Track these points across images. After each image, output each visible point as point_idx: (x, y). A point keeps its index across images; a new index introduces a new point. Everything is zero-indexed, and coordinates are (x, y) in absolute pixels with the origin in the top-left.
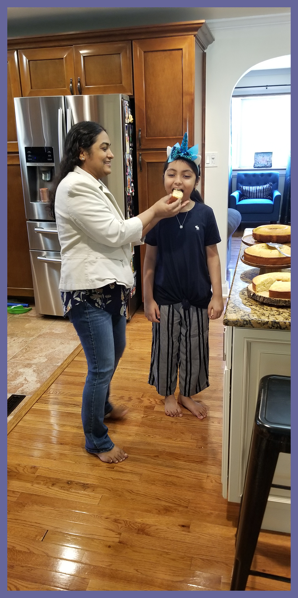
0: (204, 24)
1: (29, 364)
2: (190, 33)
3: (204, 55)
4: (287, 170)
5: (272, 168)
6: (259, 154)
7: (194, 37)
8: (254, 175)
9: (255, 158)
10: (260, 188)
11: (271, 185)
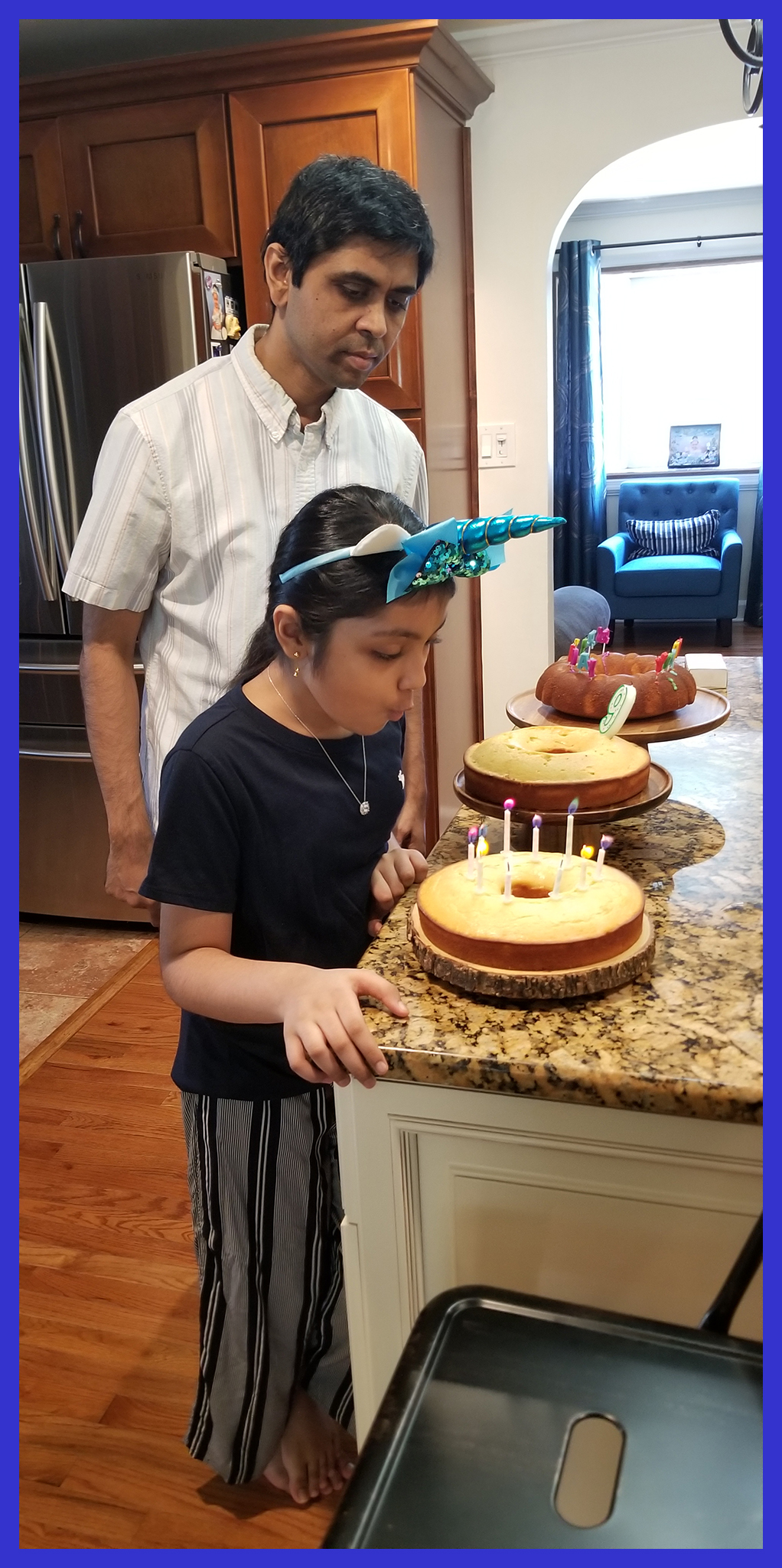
0: (436, 29)
2: (399, 62)
3: (463, 138)
4: (756, 473)
5: (721, 468)
6: (682, 430)
7: (412, 75)
8: (669, 489)
9: (672, 443)
10: (686, 524)
11: (716, 515)
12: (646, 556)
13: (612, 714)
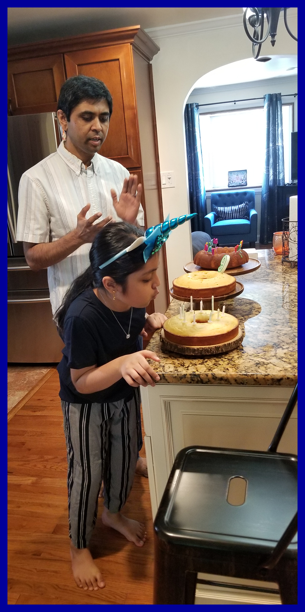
0: (139, 29)
2: (126, 41)
3: (149, 68)
4: (262, 187)
5: (248, 186)
6: (233, 173)
7: (131, 46)
8: (229, 195)
9: (229, 178)
10: (236, 207)
11: (247, 204)
12: (222, 220)
13: (222, 265)
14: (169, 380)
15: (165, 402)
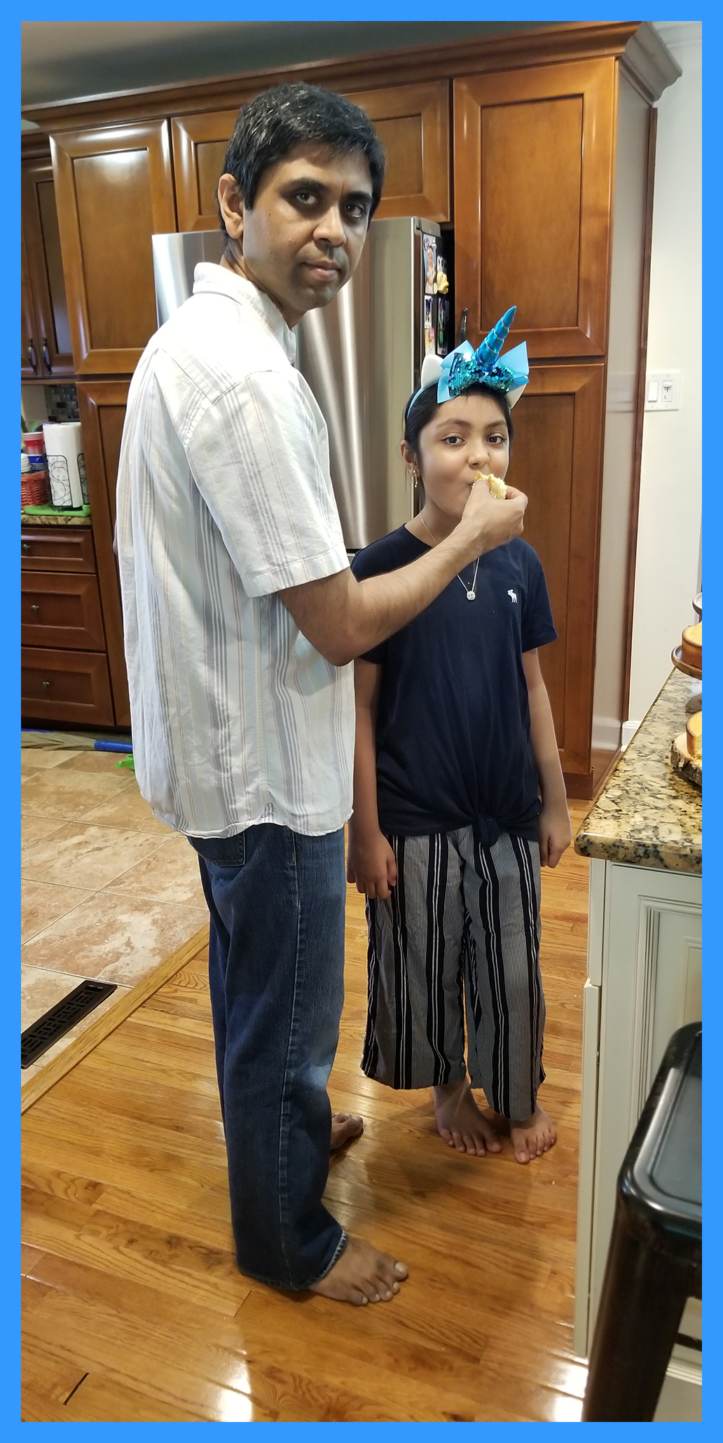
1: (146, 903)
2: (606, 52)
3: (651, 117)
7: (617, 63)
14: (668, 861)
15: (649, 912)
